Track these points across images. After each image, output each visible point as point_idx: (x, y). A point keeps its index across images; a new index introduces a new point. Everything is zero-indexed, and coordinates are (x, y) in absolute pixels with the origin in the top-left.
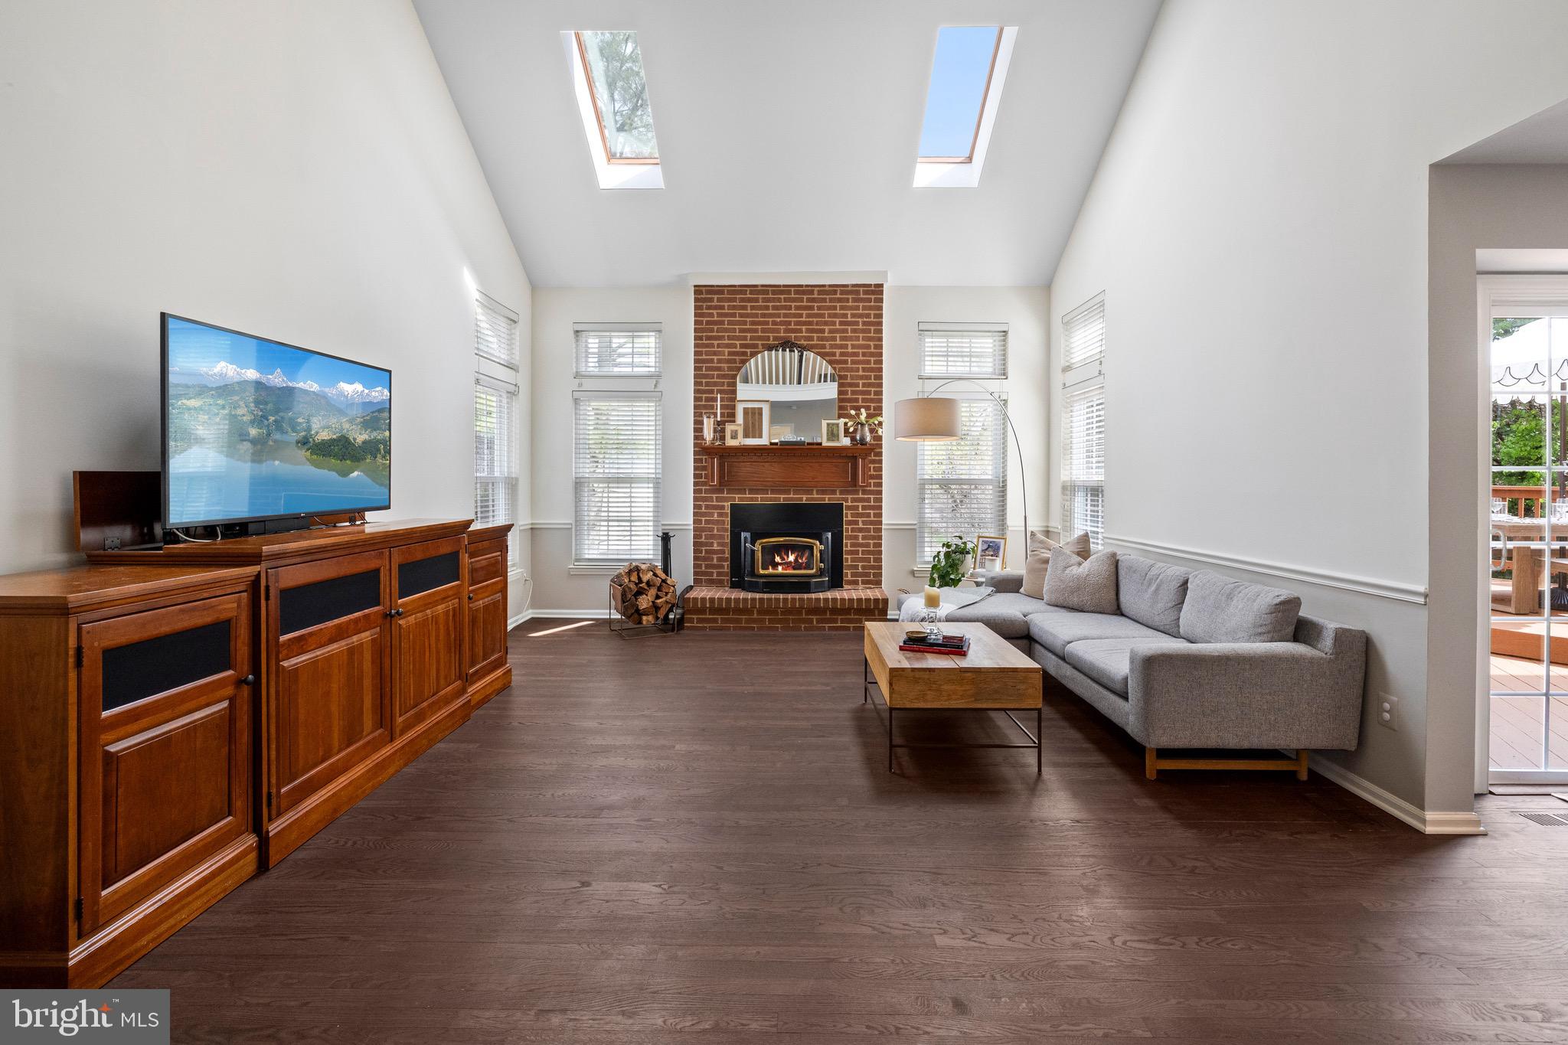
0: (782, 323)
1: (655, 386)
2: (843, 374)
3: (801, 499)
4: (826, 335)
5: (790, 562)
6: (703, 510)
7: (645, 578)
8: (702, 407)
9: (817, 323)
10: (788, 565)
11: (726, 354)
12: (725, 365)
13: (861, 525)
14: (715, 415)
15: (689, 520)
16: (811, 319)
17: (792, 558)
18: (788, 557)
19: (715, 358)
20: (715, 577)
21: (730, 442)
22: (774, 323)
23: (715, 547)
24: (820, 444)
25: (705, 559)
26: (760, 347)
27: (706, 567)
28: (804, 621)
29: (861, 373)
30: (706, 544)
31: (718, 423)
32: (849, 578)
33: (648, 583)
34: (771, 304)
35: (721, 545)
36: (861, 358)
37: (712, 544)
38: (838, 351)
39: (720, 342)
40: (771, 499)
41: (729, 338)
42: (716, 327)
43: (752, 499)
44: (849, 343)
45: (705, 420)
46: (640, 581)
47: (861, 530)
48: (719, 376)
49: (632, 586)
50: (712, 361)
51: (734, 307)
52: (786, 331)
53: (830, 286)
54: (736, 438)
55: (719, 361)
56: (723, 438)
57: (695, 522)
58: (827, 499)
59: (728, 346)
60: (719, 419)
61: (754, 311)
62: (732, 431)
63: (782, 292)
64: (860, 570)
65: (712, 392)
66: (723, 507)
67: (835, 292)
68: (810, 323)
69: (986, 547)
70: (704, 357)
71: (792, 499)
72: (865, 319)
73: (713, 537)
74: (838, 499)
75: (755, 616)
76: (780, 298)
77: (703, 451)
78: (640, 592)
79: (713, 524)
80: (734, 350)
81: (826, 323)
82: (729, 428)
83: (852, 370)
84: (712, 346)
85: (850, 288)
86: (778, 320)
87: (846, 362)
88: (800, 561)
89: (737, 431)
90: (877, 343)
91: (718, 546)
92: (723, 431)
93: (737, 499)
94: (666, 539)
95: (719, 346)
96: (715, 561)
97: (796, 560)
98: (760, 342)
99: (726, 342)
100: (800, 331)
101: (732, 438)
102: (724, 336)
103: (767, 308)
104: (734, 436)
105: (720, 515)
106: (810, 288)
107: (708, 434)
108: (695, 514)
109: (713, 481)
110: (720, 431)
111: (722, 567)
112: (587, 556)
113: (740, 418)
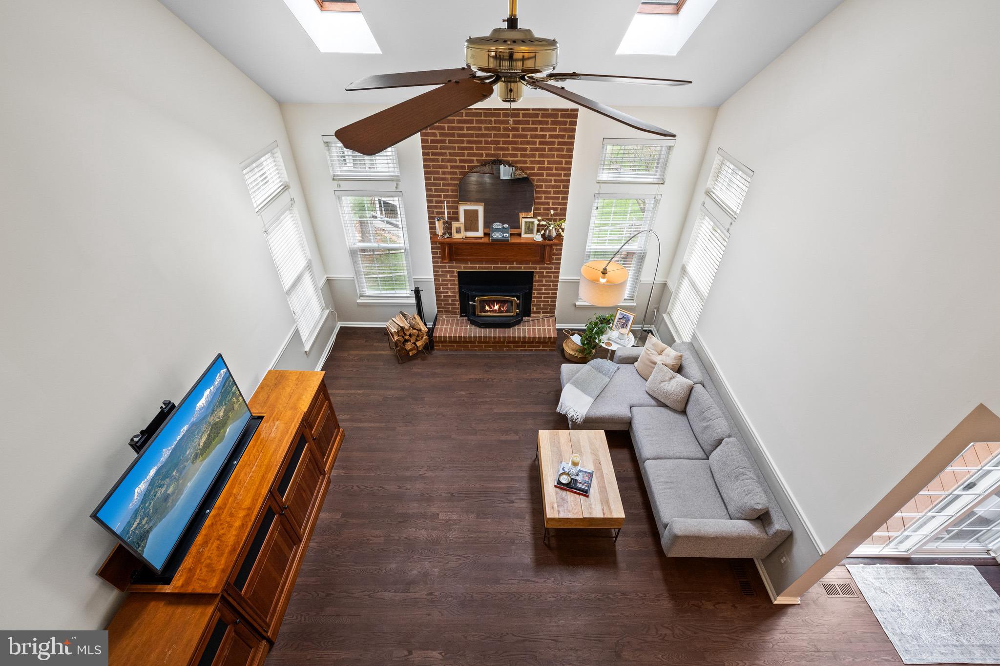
0: (492, 142)
1: (396, 187)
2: (539, 184)
3: (506, 268)
4: (528, 153)
5: (496, 309)
6: (440, 273)
7: (408, 333)
8: (434, 211)
9: (521, 143)
10: (495, 311)
11: (449, 167)
12: (449, 176)
13: (544, 283)
14: (443, 218)
15: (431, 276)
16: (516, 139)
17: (496, 307)
18: (494, 307)
19: (441, 170)
20: (451, 309)
21: (457, 236)
22: (486, 142)
23: (450, 294)
24: (519, 235)
25: (443, 300)
26: (475, 162)
27: (445, 304)
28: (506, 347)
29: (553, 183)
30: (444, 293)
31: (446, 223)
32: (535, 310)
33: (410, 335)
34: (483, 126)
36: (554, 172)
37: (447, 293)
38: (536, 166)
39: (444, 157)
40: (485, 268)
41: (450, 154)
42: (439, 145)
43: (472, 268)
44: (546, 160)
45: (437, 222)
46: (405, 334)
47: (544, 285)
48: (444, 185)
49: (401, 338)
50: (438, 173)
51: (453, 128)
52: (496, 149)
53: (533, 110)
54: (460, 232)
55: (444, 173)
56: (450, 234)
57: (435, 279)
58: (523, 268)
59: (450, 161)
60: (446, 219)
61: (469, 132)
62: (457, 228)
63: (493, 115)
64: (542, 306)
65: (440, 196)
66: (453, 272)
67: (537, 116)
68: (515, 143)
70: (432, 169)
71: (499, 268)
72: (560, 140)
73: (448, 288)
74: (530, 268)
76: (491, 120)
77: (436, 243)
78: (406, 341)
79: (447, 281)
80: (455, 164)
81: (528, 143)
82: (455, 225)
83: (546, 181)
84: (437, 160)
85: (550, 112)
86: (489, 139)
87: (542, 175)
88: (504, 309)
89: (460, 227)
90: (567, 160)
91: (451, 293)
92: (451, 228)
93: (463, 267)
94: (417, 292)
95: (443, 161)
96: (450, 302)
97: (499, 308)
98: (475, 158)
99: (448, 157)
100: (507, 149)
101: (457, 233)
102: (446, 153)
103: (480, 129)
104: (458, 231)
105: (451, 276)
106: (516, 111)
107: (439, 231)
108: (435, 275)
109: (446, 257)
110: (448, 228)
111: (455, 305)
112: (367, 295)
113: (461, 217)
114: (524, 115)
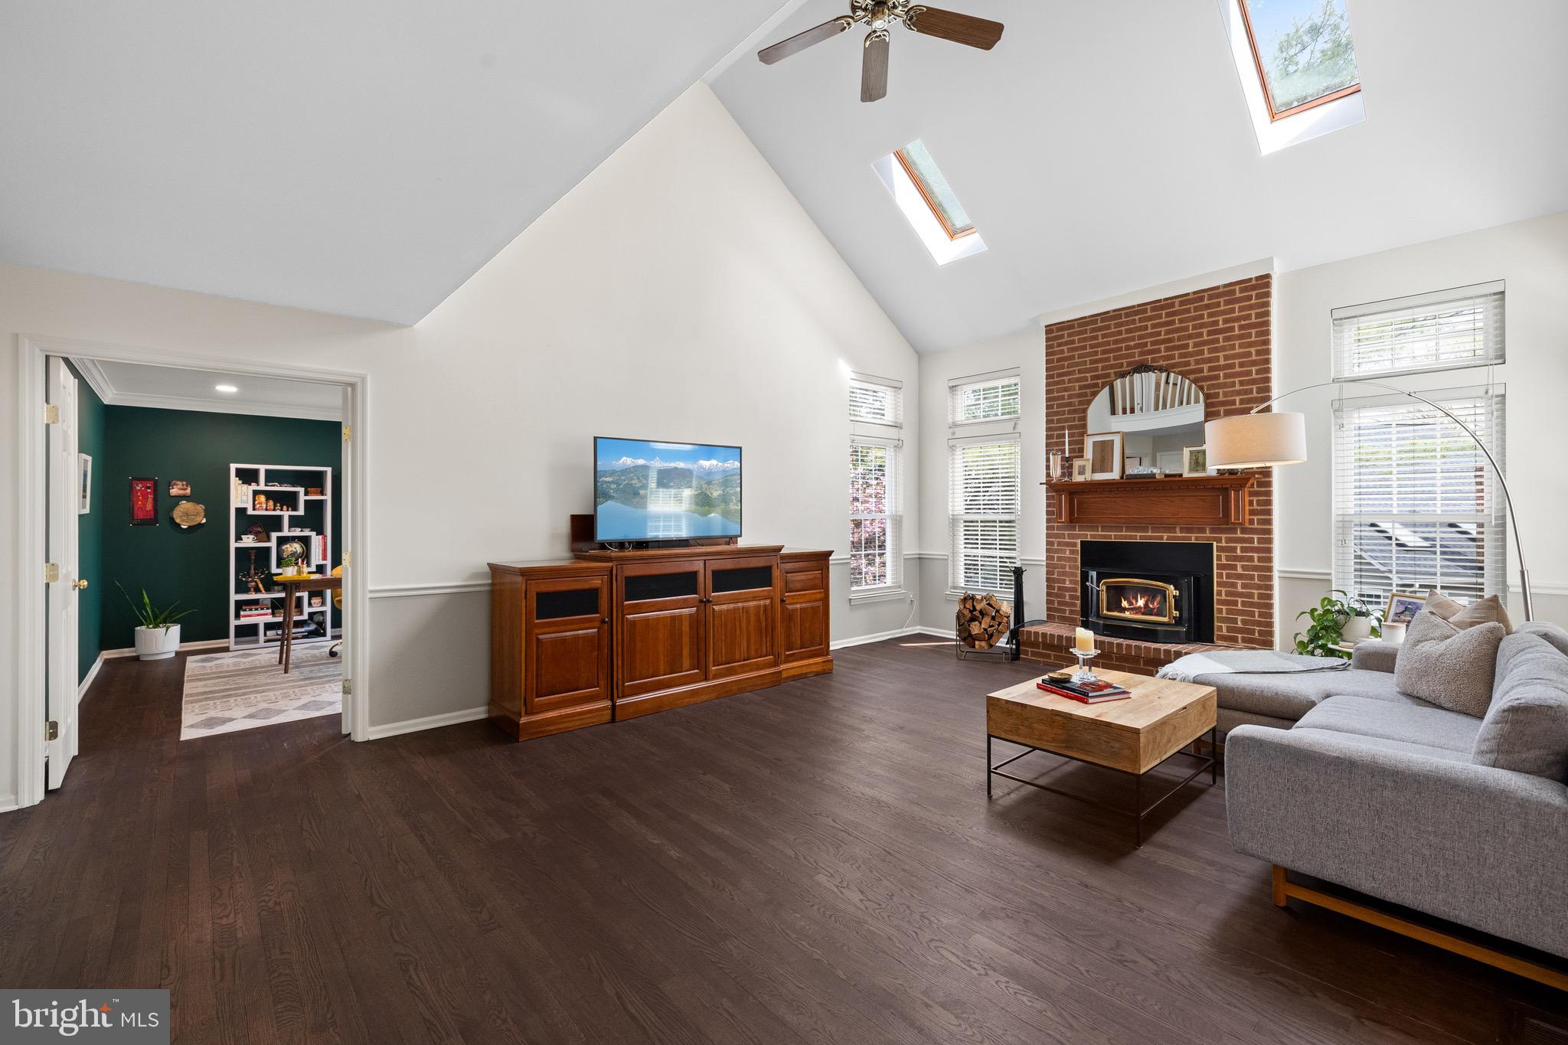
0: (1136, 347)
1: (1014, 428)
2: (1212, 392)
3: (1162, 538)
4: (1190, 349)
5: (1140, 607)
6: (1056, 547)
7: (978, 607)
8: (1053, 444)
9: (1179, 339)
10: (1137, 610)
11: (1077, 388)
12: (1076, 400)
13: (1240, 571)
14: (1063, 451)
15: (1042, 556)
16: (1171, 336)
17: (1141, 603)
18: (1137, 601)
19: (1066, 394)
20: (1067, 615)
21: (1078, 478)
22: (1128, 348)
23: (1068, 584)
24: (1181, 475)
25: (1057, 596)
26: (1113, 375)
27: (1058, 603)
29: (1237, 387)
30: (1058, 581)
31: (1068, 460)
32: (1224, 632)
33: (981, 612)
34: (1123, 328)
36: (1238, 369)
37: (1064, 581)
38: (1206, 367)
39: (1071, 377)
40: (1126, 537)
41: (1080, 372)
42: (1066, 363)
43: (1104, 536)
44: (1221, 354)
45: (1056, 458)
46: (975, 609)
47: (1240, 577)
48: (1070, 412)
49: (966, 612)
50: (1063, 397)
51: (1085, 340)
52: (1141, 354)
53: (1194, 293)
54: (1084, 473)
55: (1070, 397)
56: (1070, 474)
57: (1048, 558)
58: (1193, 538)
59: (1078, 380)
60: (1067, 455)
61: (1105, 340)
62: (1080, 467)
63: (1136, 313)
64: (1240, 624)
65: (1062, 428)
66: (1075, 545)
67: (1201, 299)
68: (1170, 340)
69: (1401, 609)
70: (1055, 394)
71: (1150, 538)
72: (1243, 322)
73: (1064, 574)
74: (1208, 538)
76: (1135, 320)
77: (1054, 488)
78: (973, 619)
79: (1065, 561)
80: (1085, 383)
81: (1190, 337)
82: (1076, 464)
83: (1225, 385)
84: (1063, 382)
85: (1221, 290)
86: (1132, 343)
87: (1217, 377)
88: (1151, 606)
89: (1084, 466)
90: (1259, 348)
91: (1070, 583)
92: (1071, 466)
93: (1090, 536)
94: (1018, 573)
95: (1070, 381)
96: (1067, 599)
97: (1146, 605)
98: (1112, 371)
99: (1077, 376)
100: (1159, 351)
101: (1079, 474)
102: (1074, 371)
103: (1120, 333)
104: (1082, 472)
105: (1072, 552)
106: (1169, 301)
107: (1056, 472)
108: (1048, 551)
109: (1061, 518)
110: (1067, 469)
111: (1075, 605)
112: (961, 585)
113: (1089, 453)
114: (1182, 303)
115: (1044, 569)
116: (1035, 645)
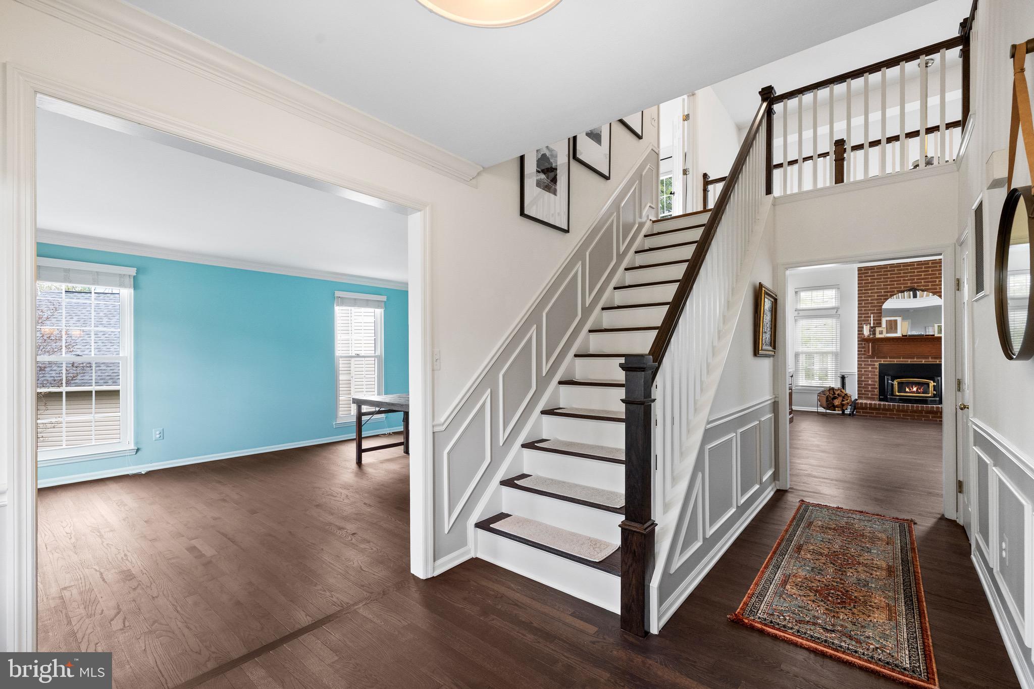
0: (908, 280)
1: (836, 312)
3: (922, 361)
4: (937, 283)
6: (863, 366)
7: (837, 393)
8: (862, 320)
10: (913, 392)
11: (876, 296)
12: (876, 302)
14: (870, 324)
15: (856, 370)
16: (926, 277)
17: (915, 389)
18: (913, 389)
19: (869, 298)
20: (870, 396)
21: (878, 336)
22: (904, 280)
23: (870, 382)
24: (934, 335)
25: (864, 388)
26: (896, 292)
27: (865, 391)
28: (924, 416)
30: (865, 381)
31: (872, 328)
33: (838, 394)
34: (902, 272)
35: (873, 380)
37: (868, 381)
39: (873, 291)
40: (902, 361)
41: (878, 289)
42: (869, 285)
43: (891, 361)
45: (865, 326)
46: (834, 394)
48: (872, 306)
49: (831, 395)
50: (867, 300)
51: (880, 275)
52: (911, 283)
54: (882, 333)
55: (872, 300)
56: (874, 334)
57: (858, 371)
58: (938, 361)
59: (877, 293)
60: (872, 325)
61: (892, 276)
62: (880, 331)
63: (907, 266)
65: (868, 313)
66: (874, 365)
70: (863, 298)
71: (916, 361)
73: (869, 378)
75: (895, 412)
76: (907, 269)
77: (862, 340)
78: (835, 398)
79: (869, 372)
80: (880, 294)
81: (937, 278)
82: (878, 329)
84: (868, 293)
86: (907, 278)
88: (922, 390)
89: (882, 331)
92: (875, 331)
93: (883, 361)
94: (843, 378)
95: (872, 293)
96: (870, 389)
97: (917, 390)
98: (895, 290)
99: (876, 291)
100: (922, 282)
101: (880, 334)
102: (874, 288)
104: (881, 333)
105: (873, 368)
106: (925, 263)
107: (866, 331)
108: (858, 368)
109: (869, 353)
110: (873, 330)
111: (874, 391)
112: (801, 385)
113: (884, 324)
114: (932, 263)
115: (857, 376)
116: (863, 408)
